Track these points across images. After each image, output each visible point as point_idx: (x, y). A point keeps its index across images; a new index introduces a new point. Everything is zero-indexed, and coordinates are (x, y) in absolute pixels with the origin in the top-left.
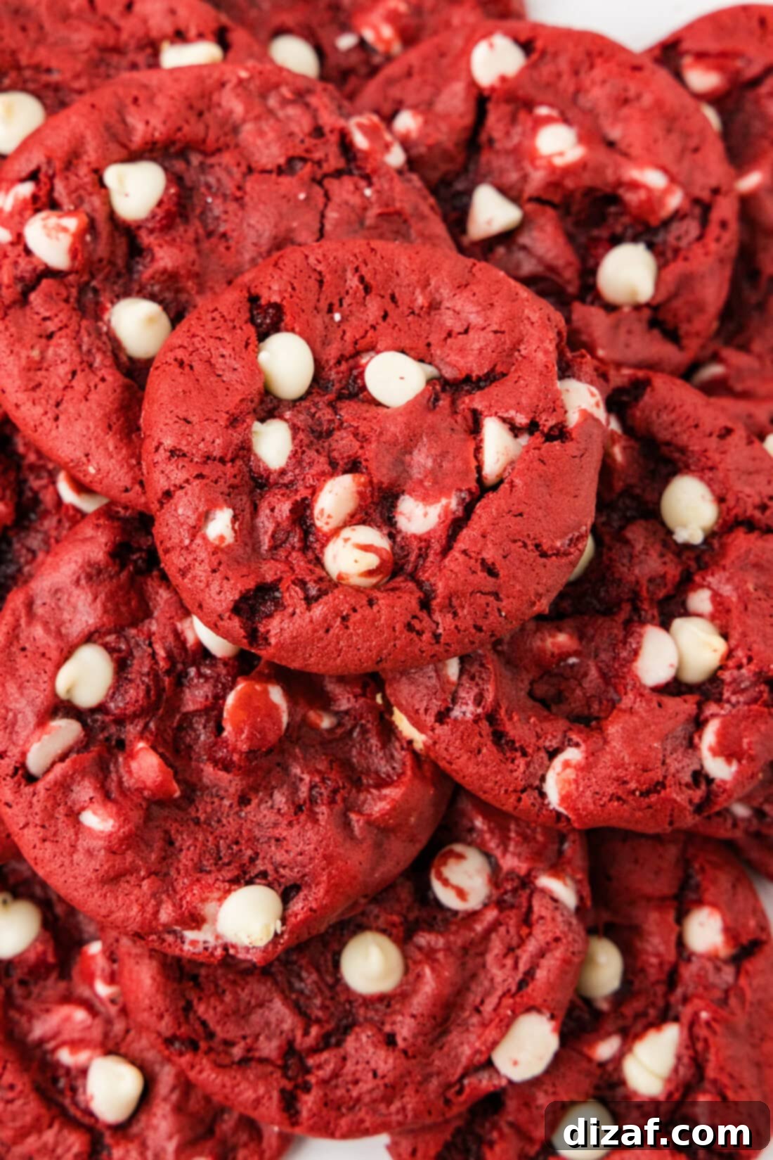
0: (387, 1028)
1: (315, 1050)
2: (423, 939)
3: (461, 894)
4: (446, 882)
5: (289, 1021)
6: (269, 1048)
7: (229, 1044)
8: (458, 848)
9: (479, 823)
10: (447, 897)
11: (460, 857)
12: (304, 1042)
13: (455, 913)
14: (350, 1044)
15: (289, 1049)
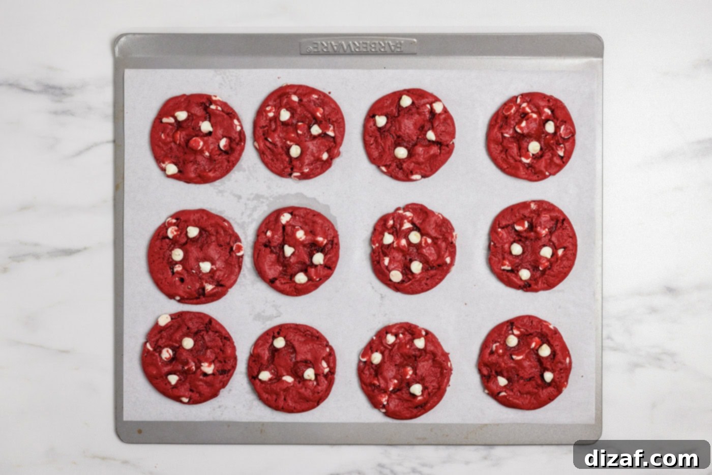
0: (188, 331)
1: (203, 330)
2: (177, 345)
3: (168, 351)
4: (170, 354)
5: (206, 338)
6: (211, 333)
7: (218, 336)
8: (166, 360)
9: (160, 364)
10: (170, 351)
11: (166, 358)
12: (204, 333)
13: (170, 348)
14: (196, 330)
15: (207, 332)
